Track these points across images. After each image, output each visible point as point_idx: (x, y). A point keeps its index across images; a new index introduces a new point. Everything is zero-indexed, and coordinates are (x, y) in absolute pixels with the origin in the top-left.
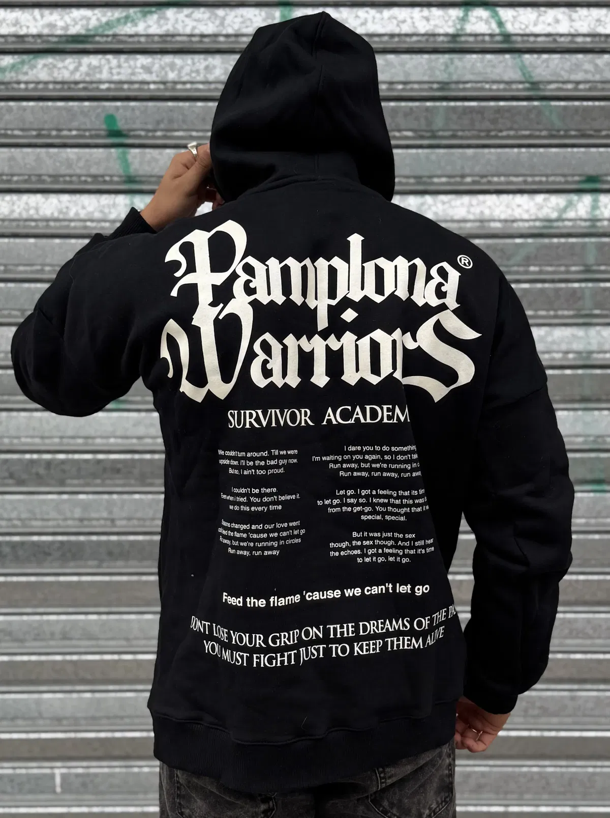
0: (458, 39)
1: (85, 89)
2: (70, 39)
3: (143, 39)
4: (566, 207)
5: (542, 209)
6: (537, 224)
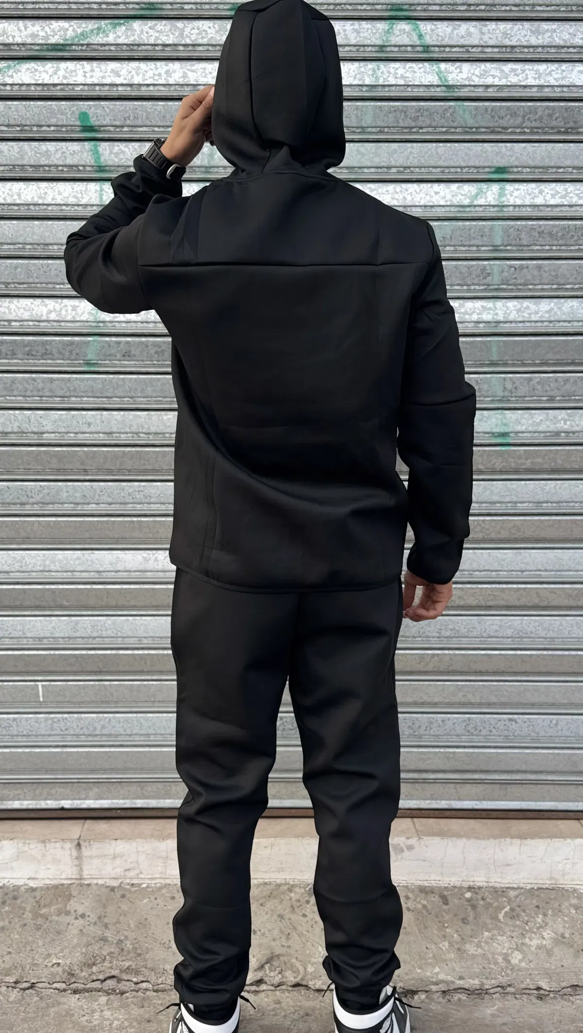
0: (384, 49)
1: (62, 90)
2: (50, 47)
3: (112, 48)
4: (477, 195)
5: (457, 196)
6: (453, 209)
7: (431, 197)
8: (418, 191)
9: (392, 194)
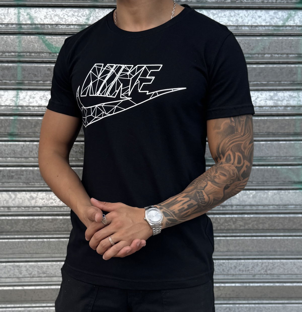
4: (288, 18)
5: (274, 18)
6: (270, 28)
7: (256, 19)
8: (246, 16)
9: (228, 17)
